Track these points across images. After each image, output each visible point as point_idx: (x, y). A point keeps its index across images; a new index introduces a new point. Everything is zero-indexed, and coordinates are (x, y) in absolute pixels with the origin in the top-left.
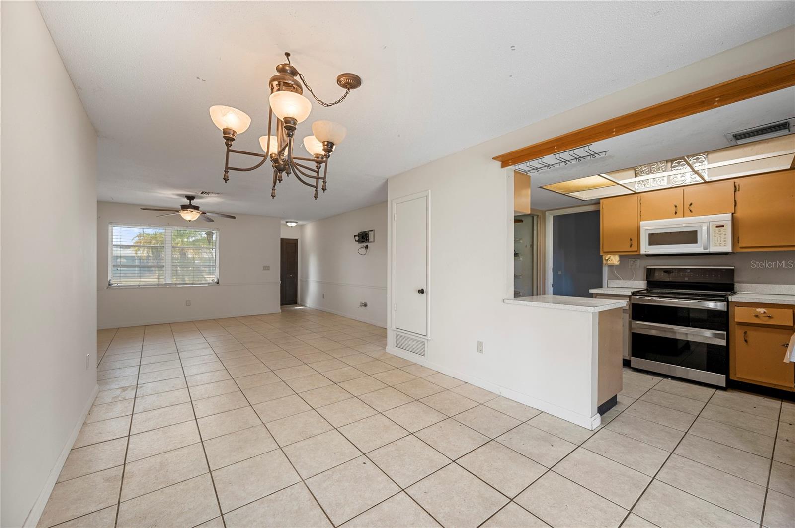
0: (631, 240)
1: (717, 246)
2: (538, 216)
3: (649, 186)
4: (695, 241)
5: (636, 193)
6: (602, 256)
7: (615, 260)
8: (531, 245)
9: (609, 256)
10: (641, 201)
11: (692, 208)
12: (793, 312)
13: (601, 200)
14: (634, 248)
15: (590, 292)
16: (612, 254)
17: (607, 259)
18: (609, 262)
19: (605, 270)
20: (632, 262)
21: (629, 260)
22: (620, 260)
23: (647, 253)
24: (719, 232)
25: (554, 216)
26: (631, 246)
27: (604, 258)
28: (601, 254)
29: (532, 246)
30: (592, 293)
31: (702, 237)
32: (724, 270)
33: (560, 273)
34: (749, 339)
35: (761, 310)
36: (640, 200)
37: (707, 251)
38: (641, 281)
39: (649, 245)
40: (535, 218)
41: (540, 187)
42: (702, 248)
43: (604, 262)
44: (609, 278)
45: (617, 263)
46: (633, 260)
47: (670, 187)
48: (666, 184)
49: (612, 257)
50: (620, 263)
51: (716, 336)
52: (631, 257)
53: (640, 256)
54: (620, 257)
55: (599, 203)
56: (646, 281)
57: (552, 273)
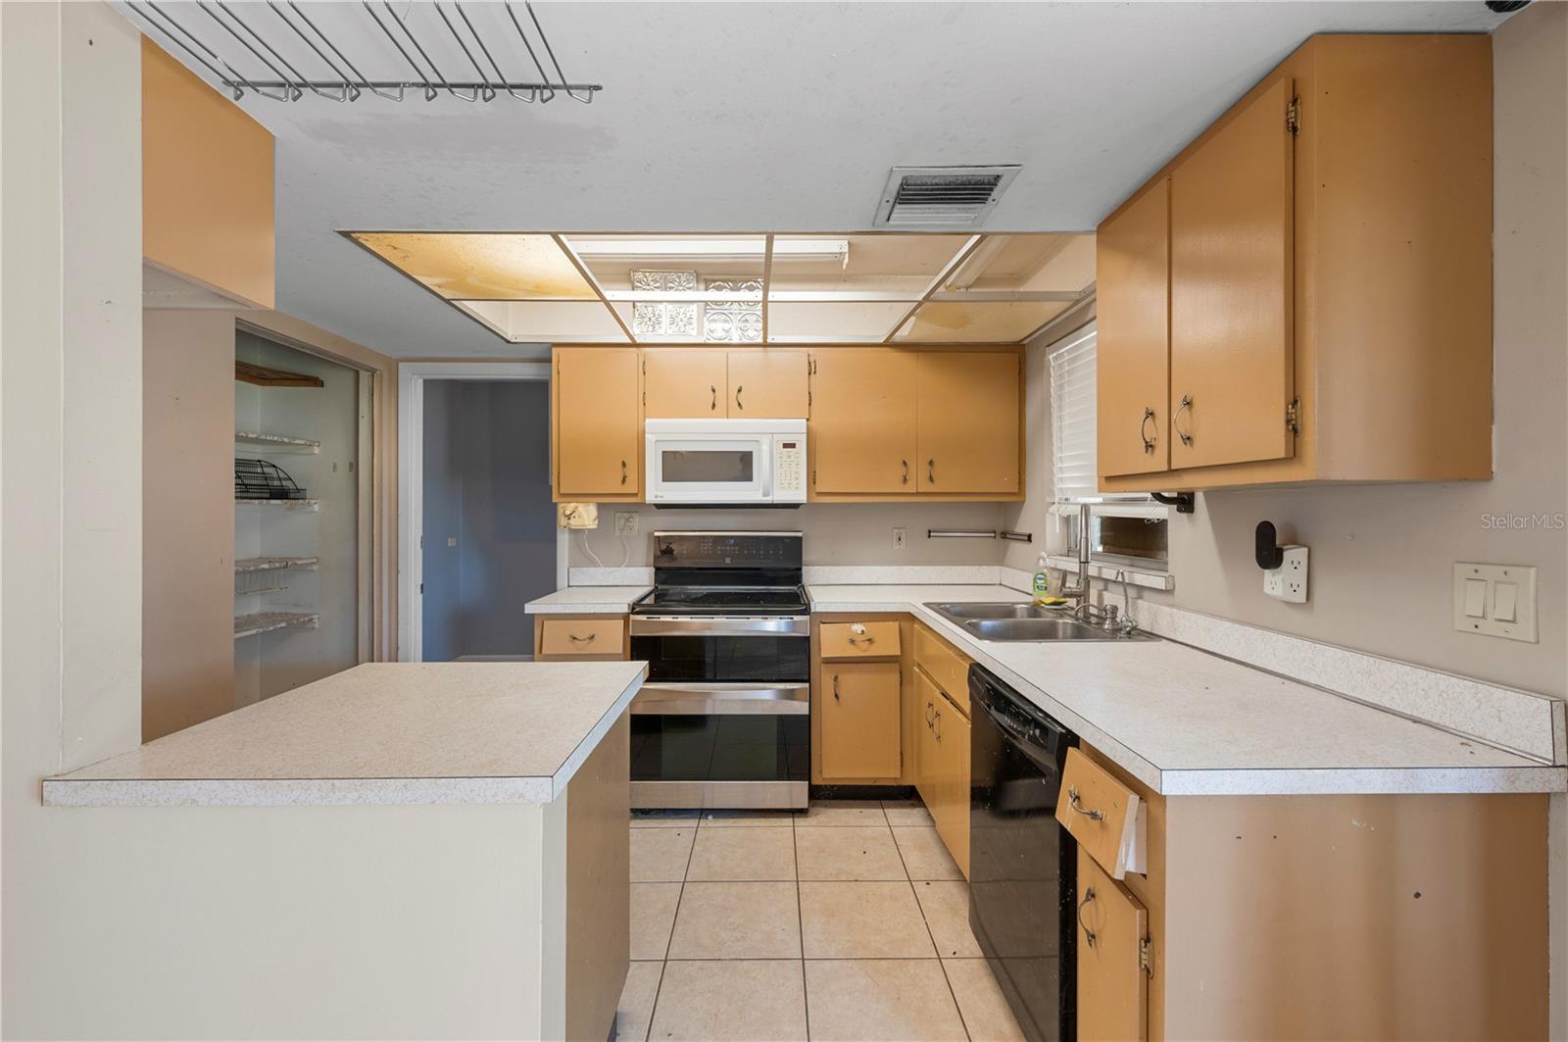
0: (624, 464)
1: (783, 488)
2: (373, 371)
3: (662, 331)
4: (747, 476)
5: (635, 345)
6: (556, 504)
7: (585, 515)
8: (351, 464)
9: (572, 505)
10: (647, 368)
11: (742, 397)
12: (900, 626)
13: (554, 350)
14: (631, 487)
15: (526, 612)
16: (582, 499)
17: (568, 513)
18: (574, 523)
19: (563, 541)
20: (622, 522)
21: (618, 515)
22: (599, 517)
23: (659, 501)
24: (789, 457)
25: (425, 381)
26: (624, 481)
27: (560, 511)
28: (554, 501)
29: (354, 466)
30: (533, 615)
31: (761, 466)
32: (788, 541)
33: (451, 542)
34: (842, 693)
35: (858, 628)
36: (644, 362)
37: (768, 500)
38: (642, 568)
39: (664, 481)
40: (364, 376)
41: (346, 234)
42: (761, 492)
43: (562, 521)
44: (573, 564)
45: (593, 525)
46: (626, 515)
47: (702, 341)
48: (694, 332)
49: (581, 508)
50: (598, 525)
51: (790, 695)
52: (622, 507)
53: (641, 507)
54: (600, 506)
55: (549, 361)
56: (654, 570)
57: (420, 552)
